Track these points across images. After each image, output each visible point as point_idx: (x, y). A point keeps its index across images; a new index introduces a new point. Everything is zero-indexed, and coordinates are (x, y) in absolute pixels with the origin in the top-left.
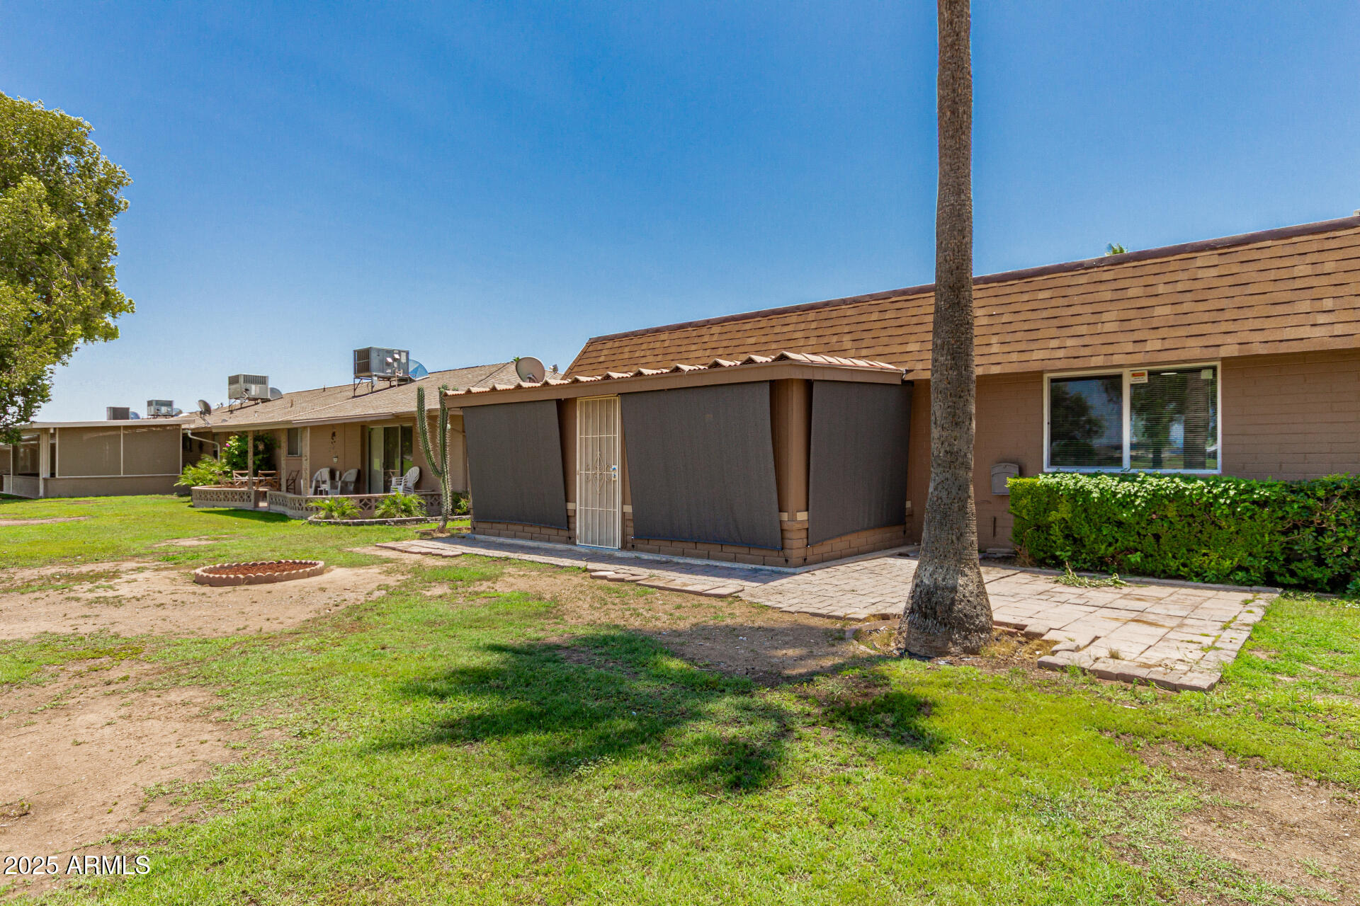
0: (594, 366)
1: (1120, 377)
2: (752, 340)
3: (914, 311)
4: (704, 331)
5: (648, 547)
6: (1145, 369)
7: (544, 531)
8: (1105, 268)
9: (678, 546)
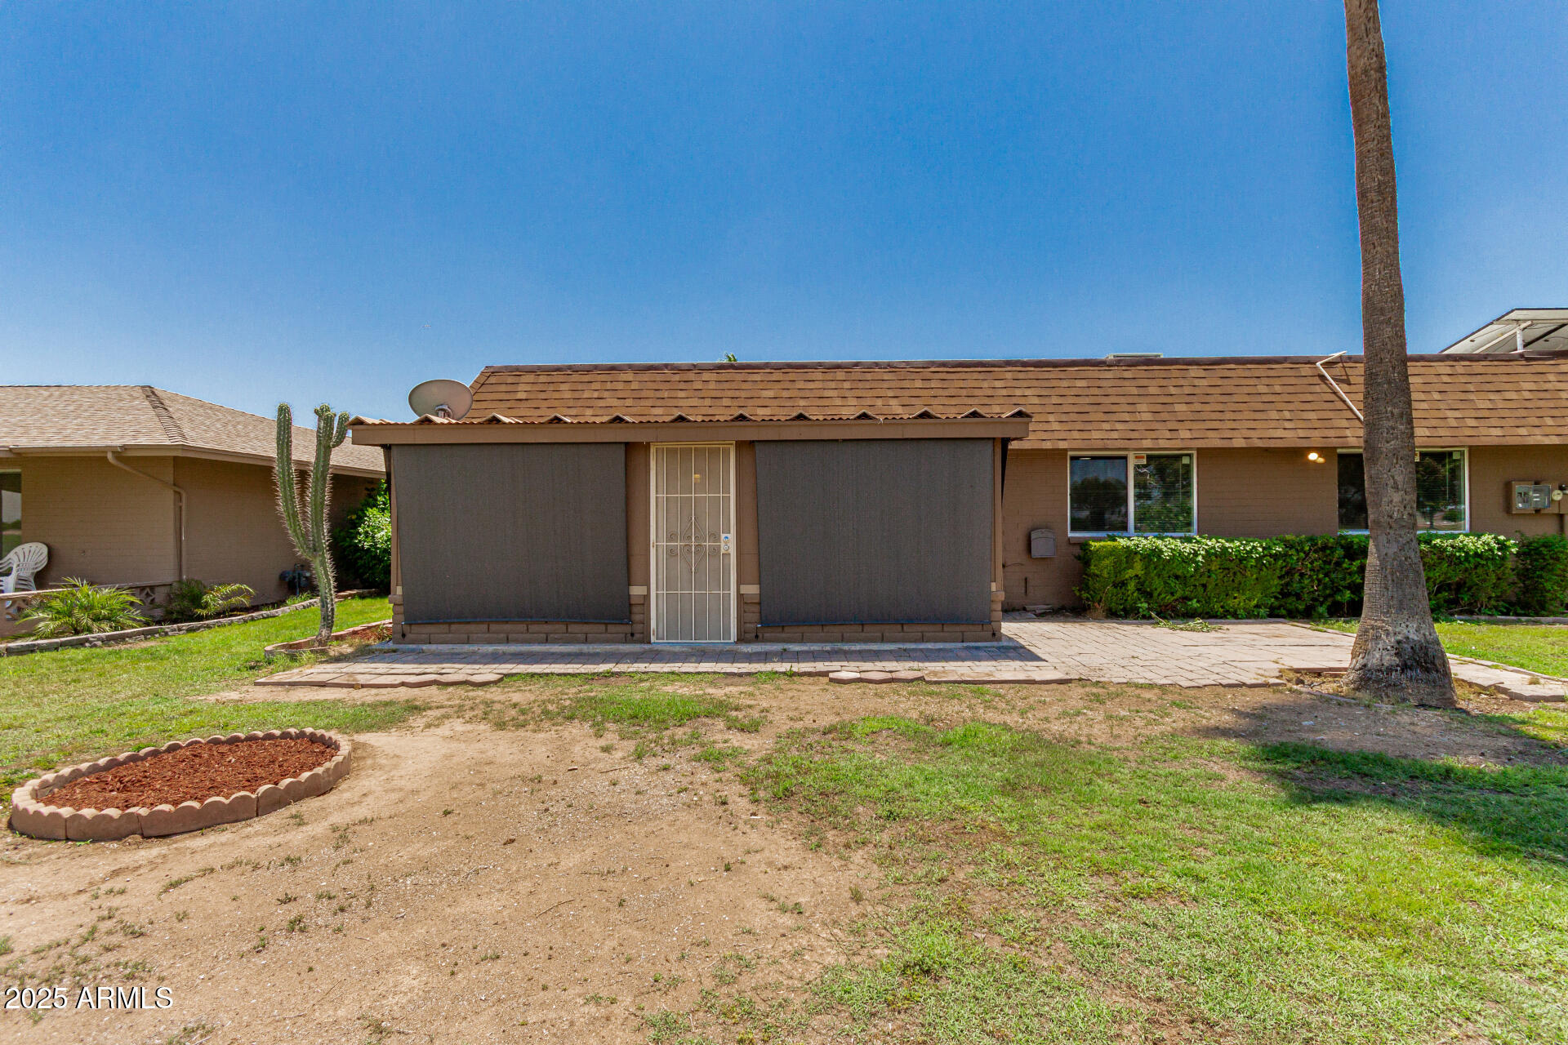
0: (509, 404)
1: (1125, 458)
2: (770, 394)
3: (962, 384)
4: (691, 376)
5: (784, 635)
6: (1144, 453)
7: (573, 628)
8: (1124, 368)
9: (836, 631)
